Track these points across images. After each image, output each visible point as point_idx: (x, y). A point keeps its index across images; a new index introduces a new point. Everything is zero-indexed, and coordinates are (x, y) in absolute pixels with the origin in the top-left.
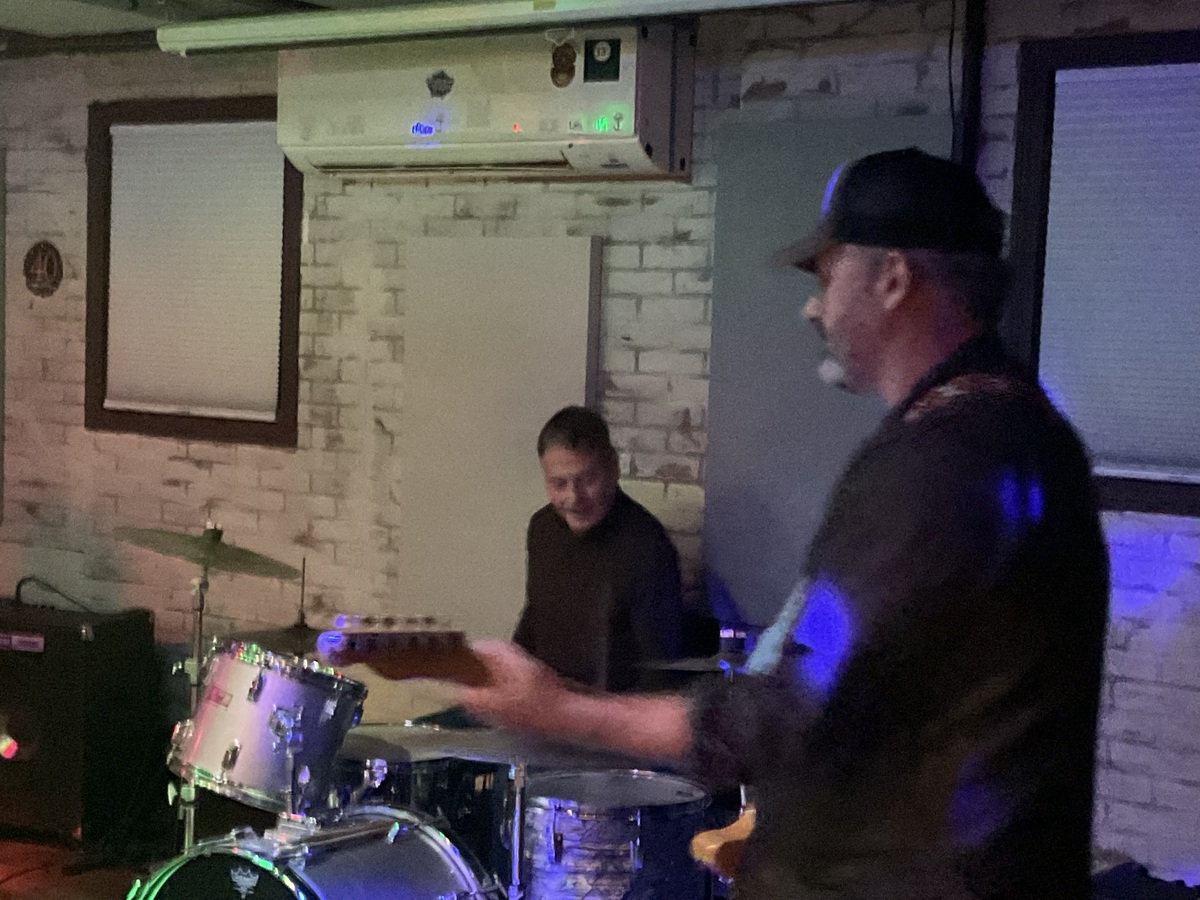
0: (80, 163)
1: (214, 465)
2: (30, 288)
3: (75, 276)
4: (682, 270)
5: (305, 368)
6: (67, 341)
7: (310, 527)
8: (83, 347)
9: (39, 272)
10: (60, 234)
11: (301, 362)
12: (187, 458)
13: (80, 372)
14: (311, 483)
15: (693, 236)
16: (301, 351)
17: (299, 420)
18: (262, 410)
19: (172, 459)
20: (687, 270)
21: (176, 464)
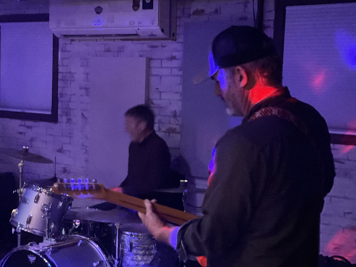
1: (33, 128)
7: (62, 147)
11: (59, 96)
12: (25, 126)
14: (62, 133)
15: (176, 58)
16: (59, 92)
17: (58, 114)
18: (47, 110)
19: (20, 125)
20: (175, 68)
21: (21, 127)
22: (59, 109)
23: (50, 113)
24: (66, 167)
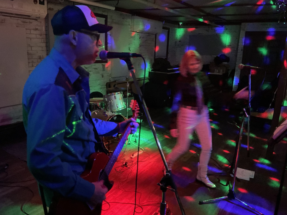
4: (37, 34)
15: (38, 29)
20: (38, 34)
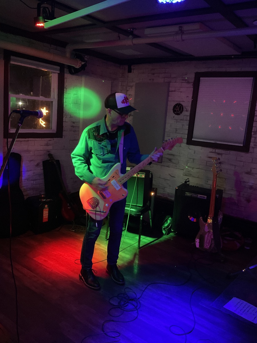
0: (191, 85)
1: (223, 155)
2: (174, 113)
3: (187, 111)
5: (254, 135)
6: (183, 125)
7: (251, 170)
8: (188, 126)
9: (177, 109)
10: (184, 101)
11: (253, 133)
12: (215, 152)
13: (187, 132)
14: (252, 161)
16: (253, 131)
17: (250, 146)
18: (239, 143)
19: (210, 152)
21: (211, 153)
22: (251, 143)
23: (242, 145)
24: (253, 186)
